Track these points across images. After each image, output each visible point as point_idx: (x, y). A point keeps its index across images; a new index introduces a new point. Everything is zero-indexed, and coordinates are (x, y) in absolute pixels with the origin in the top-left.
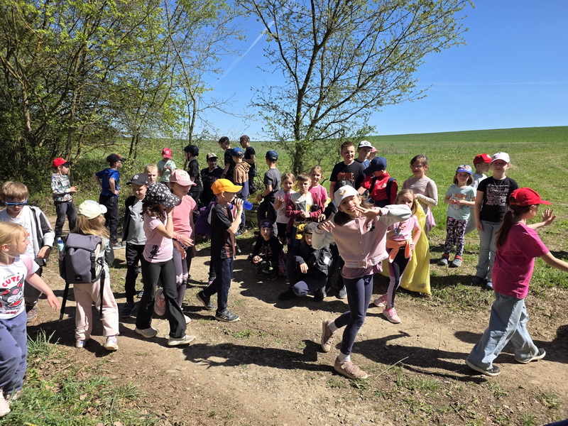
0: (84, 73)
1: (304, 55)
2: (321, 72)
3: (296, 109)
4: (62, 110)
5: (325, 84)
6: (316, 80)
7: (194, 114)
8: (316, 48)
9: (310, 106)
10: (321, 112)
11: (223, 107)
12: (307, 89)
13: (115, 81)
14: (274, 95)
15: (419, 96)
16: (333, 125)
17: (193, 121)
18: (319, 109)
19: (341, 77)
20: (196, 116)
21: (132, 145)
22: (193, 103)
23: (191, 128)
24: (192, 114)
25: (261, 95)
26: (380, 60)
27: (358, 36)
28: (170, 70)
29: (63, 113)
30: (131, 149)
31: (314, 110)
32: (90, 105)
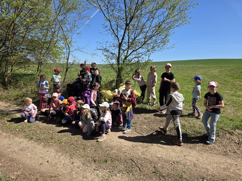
0: (14, 34)
2: (128, 36)
3: (118, 52)
7: (69, 53)
8: (127, 25)
12: (123, 43)
15: (172, 47)
17: (69, 56)
18: (128, 52)
21: (38, 67)
23: (68, 59)
30: (38, 69)
31: (126, 52)
32: (17, 48)
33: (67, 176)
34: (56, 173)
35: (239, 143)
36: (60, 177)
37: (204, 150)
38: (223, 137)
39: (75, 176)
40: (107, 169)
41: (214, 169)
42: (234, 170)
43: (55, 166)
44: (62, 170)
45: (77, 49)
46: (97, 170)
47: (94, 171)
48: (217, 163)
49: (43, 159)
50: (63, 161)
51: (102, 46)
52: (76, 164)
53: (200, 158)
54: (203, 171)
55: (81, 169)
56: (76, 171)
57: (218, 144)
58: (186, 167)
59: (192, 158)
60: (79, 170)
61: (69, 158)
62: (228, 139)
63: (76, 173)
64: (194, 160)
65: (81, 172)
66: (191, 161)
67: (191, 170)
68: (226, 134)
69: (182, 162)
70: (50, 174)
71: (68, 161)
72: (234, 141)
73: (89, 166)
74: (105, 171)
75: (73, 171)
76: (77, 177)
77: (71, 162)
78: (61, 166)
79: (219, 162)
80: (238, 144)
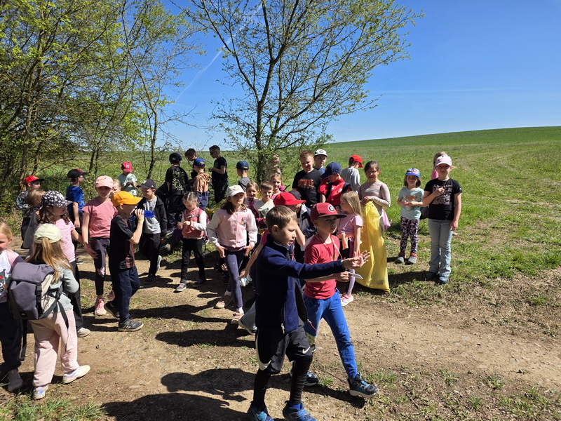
0: (40, 89)
1: (261, 69)
2: (279, 85)
3: (256, 120)
4: (16, 126)
5: (284, 96)
6: (274, 92)
7: (156, 127)
8: (273, 62)
9: (270, 117)
10: (281, 123)
11: (185, 119)
12: (266, 101)
13: (73, 95)
14: (234, 107)
15: (371, 106)
16: (293, 134)
17: (155, 133)
18: (278, 119)
19: (298, 89)
20: (158, 129)
21: (92, 160)
22: (154, 116)
23: (153, 141)
24: (153, 127)
25: (221, 108)
26: (333, 72)
27: (312, 51)
28: (130, 84)
29: (18, 129)
30: (91, 164)
31: (274, 120)
32: (47, 120)
33: (132, 371)
34: (111, 367)
35: (497, 304)
36: (118, 373)
37: (423, 320)
38: (467, 292)
39: (146, 371)
40: (213, 358)
41: (429, 353)
42: (471, 355)
43: (109, 355)
44: (123, 361)
45: (174, 118)
46: (193, 360)
47: (186, 362)
48: (440, 343)
49: (89, 343)
50: (128, 346)
51: (222, 110)
52: (152, 351)
53: (410, 334)
54: (407, 357)
55: (160, 358)
56: (151, 363)
57: (454, 307)
58: (374, 351)
59: (392, 335)
60: (157, 360)
61: (141, 339)
62: (476, 297)
63: (151, 366)
64: (395, 338)
65: (161, 364)
66: (387, 341)
67: (383, 356)
68: (473, 286)
69: (369, 342)
70: (99, 368)
71: (137, 346)
72: (488, 301)
73: (178, 352)
74: (208, 361)
75: (145, 362)
76: (151, 373)
77: (143, 347)
78: (123, 354)
79: (445, 341)
80: (496, 306)
